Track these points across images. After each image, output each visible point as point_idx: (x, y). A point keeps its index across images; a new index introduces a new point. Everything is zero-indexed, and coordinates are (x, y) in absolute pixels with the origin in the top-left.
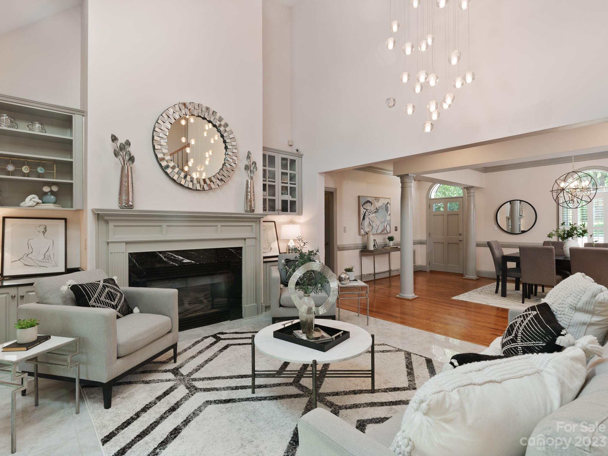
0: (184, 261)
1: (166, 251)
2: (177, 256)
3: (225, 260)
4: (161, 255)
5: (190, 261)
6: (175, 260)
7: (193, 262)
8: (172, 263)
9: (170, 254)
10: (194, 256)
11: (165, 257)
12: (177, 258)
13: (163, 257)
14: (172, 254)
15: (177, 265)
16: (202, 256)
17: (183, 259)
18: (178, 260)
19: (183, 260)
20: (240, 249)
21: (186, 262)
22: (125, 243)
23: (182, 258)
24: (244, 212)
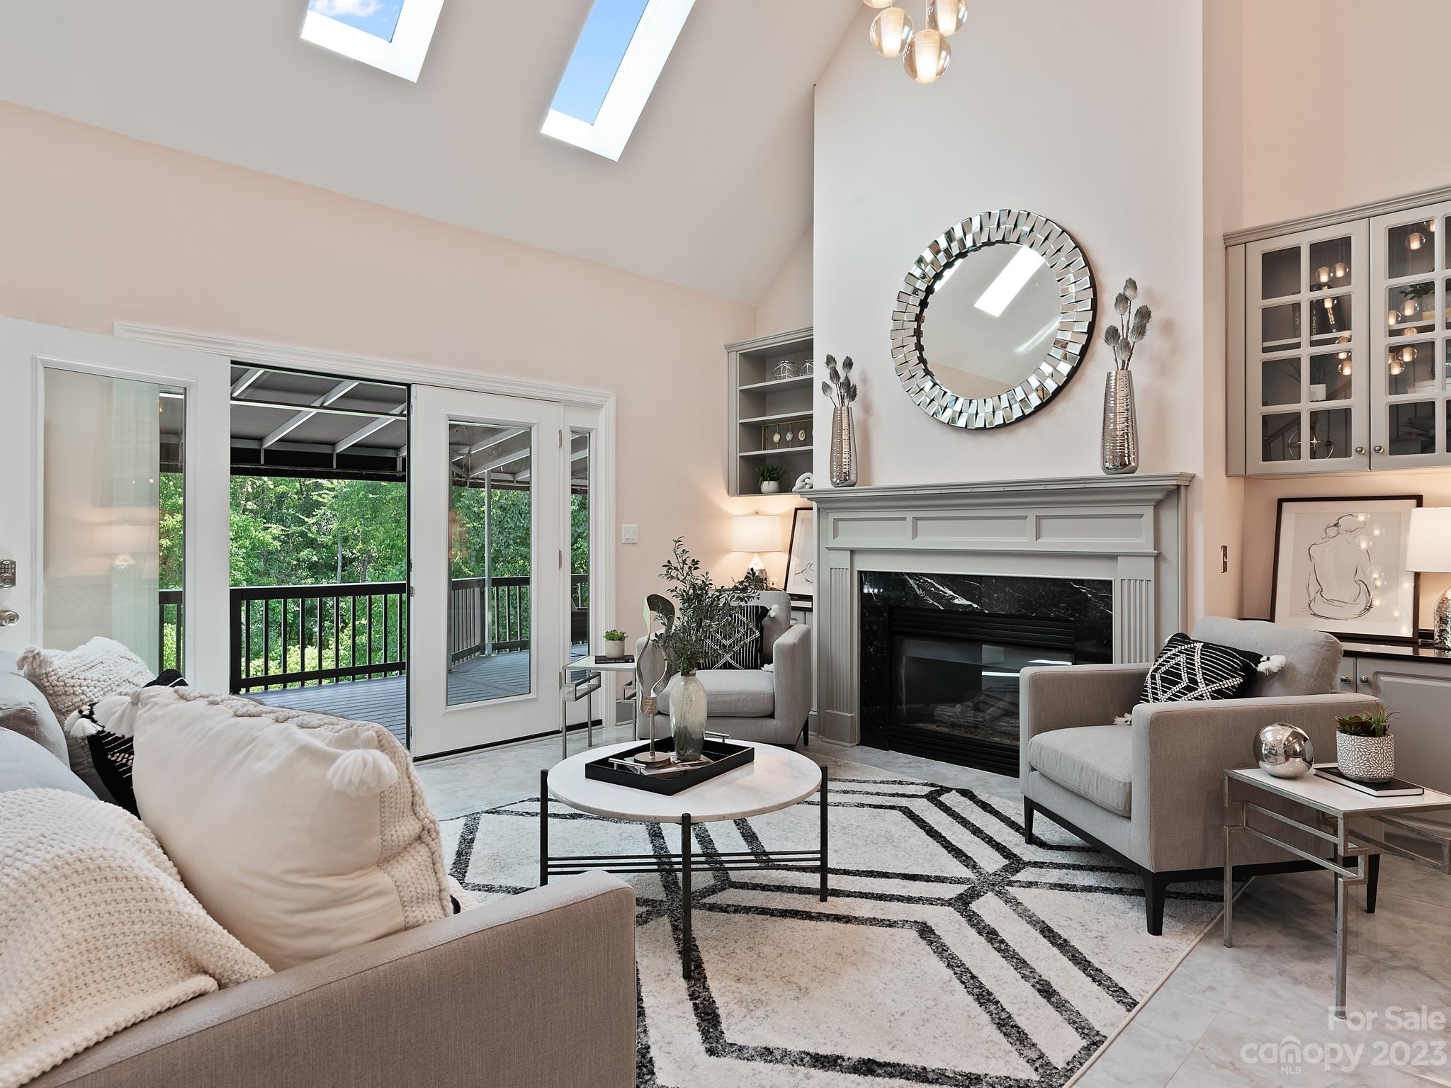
0: (956, 601)
1: (921, 574)
2: (941, 588)
3: (1057, 613)
4: (911, 581)
5: (969, 603)
6: (938, 597)
7: (975, 606)
8: (931, 601)
9: (929, 580)
10: (977, 593)
11: (919, 587)
12: (943, 591)
13: (915, 586)
14: (932, 581)
15: (942, 608)
16: (997, 593)
17: (955, 595)
18: (944, 596)
19: (954, 598)
20: (1107, 585)
21: (961, 605)
22: (849, 552)
23: (951, 593)
24: (1101, 474)
